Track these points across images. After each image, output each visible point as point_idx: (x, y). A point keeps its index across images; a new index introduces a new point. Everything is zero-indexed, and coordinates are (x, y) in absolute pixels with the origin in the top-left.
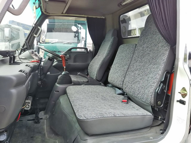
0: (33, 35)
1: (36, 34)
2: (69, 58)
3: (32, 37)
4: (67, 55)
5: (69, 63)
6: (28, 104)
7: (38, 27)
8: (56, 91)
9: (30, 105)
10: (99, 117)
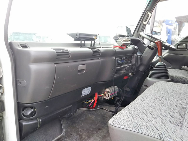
0: (142, 22)
1: (145, 22)
2: (186, 48)
3: (142, 25)
4: (182, 44)
5: (184, 55)
6: (108, 93)
7: (147, 12)
8: (145, 86)
9: (109, 94)
10: (131, 129)
